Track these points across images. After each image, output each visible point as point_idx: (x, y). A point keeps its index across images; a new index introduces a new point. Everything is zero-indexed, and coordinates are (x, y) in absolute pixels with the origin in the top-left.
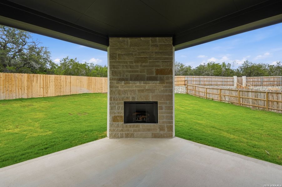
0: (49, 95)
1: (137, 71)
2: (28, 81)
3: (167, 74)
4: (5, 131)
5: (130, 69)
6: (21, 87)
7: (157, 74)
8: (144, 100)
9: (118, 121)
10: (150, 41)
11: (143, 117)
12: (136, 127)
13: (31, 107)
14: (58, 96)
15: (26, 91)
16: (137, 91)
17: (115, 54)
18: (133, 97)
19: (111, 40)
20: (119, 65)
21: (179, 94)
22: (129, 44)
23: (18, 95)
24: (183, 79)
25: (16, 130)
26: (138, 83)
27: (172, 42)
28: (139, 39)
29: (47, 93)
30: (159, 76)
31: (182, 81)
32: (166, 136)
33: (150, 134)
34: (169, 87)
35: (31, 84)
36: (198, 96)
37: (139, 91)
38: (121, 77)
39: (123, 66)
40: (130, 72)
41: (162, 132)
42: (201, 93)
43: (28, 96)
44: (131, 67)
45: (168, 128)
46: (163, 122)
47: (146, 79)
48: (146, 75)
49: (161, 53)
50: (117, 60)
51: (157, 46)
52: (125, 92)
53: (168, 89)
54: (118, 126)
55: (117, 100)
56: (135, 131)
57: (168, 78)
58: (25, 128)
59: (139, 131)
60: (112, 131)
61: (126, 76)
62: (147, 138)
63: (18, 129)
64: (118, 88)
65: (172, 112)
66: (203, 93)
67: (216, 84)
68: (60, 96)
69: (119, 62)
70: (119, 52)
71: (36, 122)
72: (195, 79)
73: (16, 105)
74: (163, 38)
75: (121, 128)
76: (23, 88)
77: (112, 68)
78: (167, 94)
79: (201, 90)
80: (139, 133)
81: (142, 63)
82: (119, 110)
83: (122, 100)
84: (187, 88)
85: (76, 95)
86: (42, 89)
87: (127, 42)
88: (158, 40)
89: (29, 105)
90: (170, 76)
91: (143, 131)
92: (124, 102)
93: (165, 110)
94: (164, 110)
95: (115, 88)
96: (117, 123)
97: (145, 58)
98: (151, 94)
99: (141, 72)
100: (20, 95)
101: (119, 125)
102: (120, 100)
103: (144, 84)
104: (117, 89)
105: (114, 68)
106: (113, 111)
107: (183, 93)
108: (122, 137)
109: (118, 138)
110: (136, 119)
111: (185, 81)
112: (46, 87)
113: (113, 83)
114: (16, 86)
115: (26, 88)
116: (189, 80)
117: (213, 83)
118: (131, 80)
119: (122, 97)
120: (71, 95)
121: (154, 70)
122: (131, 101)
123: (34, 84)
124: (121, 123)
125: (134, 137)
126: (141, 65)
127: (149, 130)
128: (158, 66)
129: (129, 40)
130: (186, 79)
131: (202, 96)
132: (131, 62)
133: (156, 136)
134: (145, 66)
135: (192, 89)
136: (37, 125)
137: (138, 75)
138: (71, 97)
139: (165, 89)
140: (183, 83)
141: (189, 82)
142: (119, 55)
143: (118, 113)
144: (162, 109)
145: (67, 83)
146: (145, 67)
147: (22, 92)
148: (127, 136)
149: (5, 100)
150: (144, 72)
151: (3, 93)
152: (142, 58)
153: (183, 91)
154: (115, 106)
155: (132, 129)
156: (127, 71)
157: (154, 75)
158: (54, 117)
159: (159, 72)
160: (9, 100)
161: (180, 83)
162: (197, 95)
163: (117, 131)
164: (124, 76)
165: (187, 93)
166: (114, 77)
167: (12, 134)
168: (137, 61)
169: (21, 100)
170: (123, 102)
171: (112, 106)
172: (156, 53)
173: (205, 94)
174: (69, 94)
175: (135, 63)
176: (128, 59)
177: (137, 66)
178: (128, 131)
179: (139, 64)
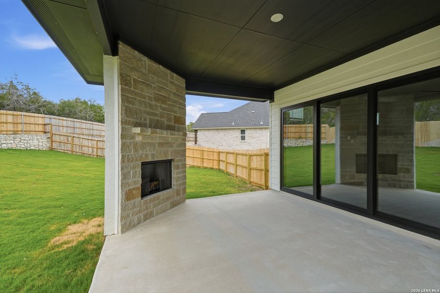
1: (156, 115)
5: (148, 110)
7: (175, 123)
9: (134, 198)
10: (169, 76)
16: (157, 145)
17: (129, 76)
18: (153, 155)
19: (122, 47)
20: (135, 99)
21: (32, 150)
22: (147, 67)
24: (41, 121)
27: (185, 85)
28: (158, 65)
31: (38, 124)
32: (181, 201)
36: (78, 154)
37: (159, 144)
38: (138, 121)
39: (140, 101)
41: (178, 198)
42: (86, 149)
44: (150, 107)
45: (183, 191)
46: (180, 185)
47: (166, 128)
48: (166, 123)
50: (132, 89)
51: (175, 86)
52: (143, 146)
54: (134, 207)
55: (132, 161)
56: (154, 206)
57: (183, 130)
59: (159, 204)
60: (125, 219)
61: (144, 119)
62: (167, 210)
64: (133, 139)
65: (186, 171)
66: (90, 149)
67: (99, 134)
69: (136, 94)
70: (134, 75)
72: (65, 123)
74: (179, 77)
75: (138, 209)
77: (126, 101)
78: (183, 148)
79: (85, 143)
81: (162, 103)
82: (135, 177)
83: (140, 160)
84: (51, 138)
87: (145, 64)
88: (175, 77)
90: (184, 126)
91: (163, 203)
92: (142, 163)
93: (181, 169)
95: (130, 139)
96: (132, 201)
97: (164, 97)
99: (160, 117)
101: (136, 204)
102: (137, 160)
104: (133, 141)
105: (128, 102)
106: (126, 181)
107: (41, 148)
108: (139, 223)
109: (134, 226)
111: (45, 125)
113: (125, 129)
116: (55, 124)
117: (95, 133)
118: (150, 127)
119: (140, 155)
121: (173, 117)
122: (150, 160)
124: (139, 199)
125: (153, 216)
126: (161, 106)
128: (176, 112)
129: (147, 60)
130: (47, 121)
131: (88, 153)
132: (150, 98)
133: (174, 205)
135: (66, 141)
137: (158, 120)
140: (41, 128)
141: (54, 128)
142: (134, 80)
143: (134, 183)
146: (165, 110)
148: (146, 218)
150: (164, 118)
152: (162, 96)
153: (41, 144)
154: (130, 172)
155: (151, 204)
156: (146, 112)
157: (172, 123)
159: (177, 120)
161: (32, 127)
162: (76, 152)
163: (132, 215)
164: (141, 119)
165: (52, 149)
166: (127, 119)
168: (156, 99)
170: (140, 163)
171: (125, 172)
172: (174, 93)
173: (95, 149)
175: (155, 101)
176: (146, 92)
177: (156, 106)
178: (147, 209)
179: (159, 104)
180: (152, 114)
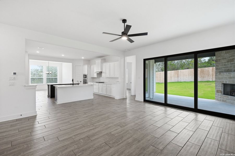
1: (228, 67)
5: (224, 66)
6: (209, 75)
9: (219, 93)
16: (228, 78)
17: (217, 59)
18: (226, 81)
19: (216, 53)
20: (219, 65)
23: (207, 79)
37: (229, 78)
38: (220, 71)
39: (221, 65)
40: (224, 68)
43: (212, 80)
44: (225, 65)
47: (233, 71)
48: (233, 69)
52: (222, 78)
55: (218, 82)
56: (227, 99)
59: (229, 99)
69: (219, 63)
70: (219, 58)
80: (229, 101)
81: (231, 62)
82: (219, 87)
87: (223, 53)
91: (231, 100)
95: (218, 76)
97: (232, 59)
99: (230, 67)
100: (208, 79)
101: (219, 95)
103: (228, 74)
105: (217, 66)
106: (217, 87)
108: (221, 101)
109: (219, 100)
110: (231, 93)
114: (206, 74)
115: (211, 75)
118: (225, 72)
122: (225, 83)
124: (221, 94)
125: (226, 102)
132: (225, 62)
134: (232, 64)
137: (228, 69)
142: (219, 59)
143: (219, 89)
147: (209, 78)
148: (223, 101)
150: (232, 67)
151: (200, 78)
154: (217, 85)
156: (223, 67)
163: (218, 97)
166: (217, 71)
168: (228, 62)
176: (223, 61)
177: (228, 64)
178: (223, 98)
179: (229, 63)
180: (226, 67)
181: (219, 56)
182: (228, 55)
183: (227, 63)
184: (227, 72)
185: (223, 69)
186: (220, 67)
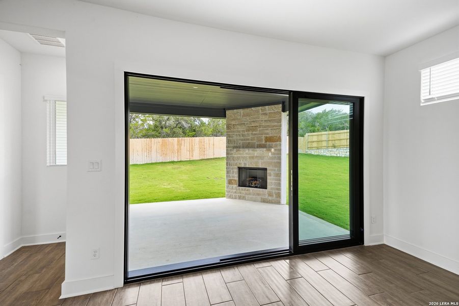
0: (194, 158)
1: (248, 139)
2: (178, 145)
3: (276, 142)
4: (162, 186)
5: (242, 138)
7: (266, 142)
8: (254, 166)
9: (232, 184)
10: (260, 111)
11: (256, 182)
12: (247, 190)
13: (179, 169)
14: (202, 160)
15: (176, 155)
17: (230, 124)
18: (245, 163)
19: (228, 112)
20: (233, 134)
22: (242, 114)
23: (170, 158)
25: (169, 187)
26: (247, 151)
27: (281, 109)
28: (250, 109)
29: (192, 156)
30: (268, 143)
32: (274, 201)
33: (259, 198)
34: (278, 154)
35: (180, 147)
37: (249, 157)
38: (235, 145)
39: (237, 135)
40: (242, 140)
41: (270, 198)
44: (243, 136)
45: (276, 194)
46: (272, 189)
47: (256, 147)
48: (257, 143)
49: (270, 121)
50: (232, 130)
51: (266, 115)
52: (238, 158)
53: (276, 156)
54: (233, 189)
55: (231, 165)
56: (246, 194)
57: (276, 146)
58: (174, 185)
59: (250, 194)
60: (228, 192)
61: (239, 144)
62: (257, 201)
63: (170, 186)
68: (204, 159)
69: (234, 132)
70: (233, 123)
71: (181, 182)
73: (169, 167)
74: (273, 106)
75: (235, 191)
76: (174, 152)
77: (228, 137)
78: (276, 161)
80: (250, 196)
81: (253, 131)
82: (233, 174)
83: (236, 165)
85: (219, 158)
86: (188, 152)
87: (240, 114)
88: (267, 109)
89: (178, 168)
90: (278, 143)
91: (253, 195)
92: (238, 167)
93: (274, 176)
94: (272, 177)
95: (231, 155)
96: (232, 186)
97: (255, 127)
98: (261, 160)
99: (251, 140)
100: (172, 158)
102: (234, 165)
105: (230, 137)
106: (229, 175)
108: (236, 198)
109: (232, 198)
110: (249, 184)
112: (191, 150)
113: (228, 150)
114: (169, 150)
118: (243, 147)
119: (236, 163)
120: (214, 159)
121: (263, 138)
122: (243, 167)
123: (182, 147)
124: (235, 186)
125: (245, 199)
126: (252, 133)
127: (258, 194)
128: (268, 134)
129: (241, 111)
132: (243, 131)
133: (264, 201)
136: (182, 184)
137: (249, 143)
138: (214, 161)
139: (273, 156)
142: (234, 125)
143: (234, 177)
144: (270, 176)
145: (211, 145)
146: (255, 135)
147: (173, 155)
148: (240, 198)
149: (162, 163)
150: (255, 140)
152: (253, 127)
154: (231, 171)
155: (244, 192)
156: (240, 139)
157: (264, 142)
158: (195, 179)
159: (269, 139)
160: (165, 163)
163: (231, 193)
164: (237, 144)
166: (229, 145)
167: (166, 189)
168: (248, 130)
169: (173, 162)
170: (236, 167)
171: (228, 170)
172: (265, 121)
174: (212, 157)
175: (246, 131)
176: (240, 128)
177: (248, 134)
178: (241, 193)
179: (250, 132)
180: (244, 140)
181: (234, 119)
182: (248, 119)
183: (246, 133)
184: (246, 147)
185: (240, 141)
186: (235, 138)
